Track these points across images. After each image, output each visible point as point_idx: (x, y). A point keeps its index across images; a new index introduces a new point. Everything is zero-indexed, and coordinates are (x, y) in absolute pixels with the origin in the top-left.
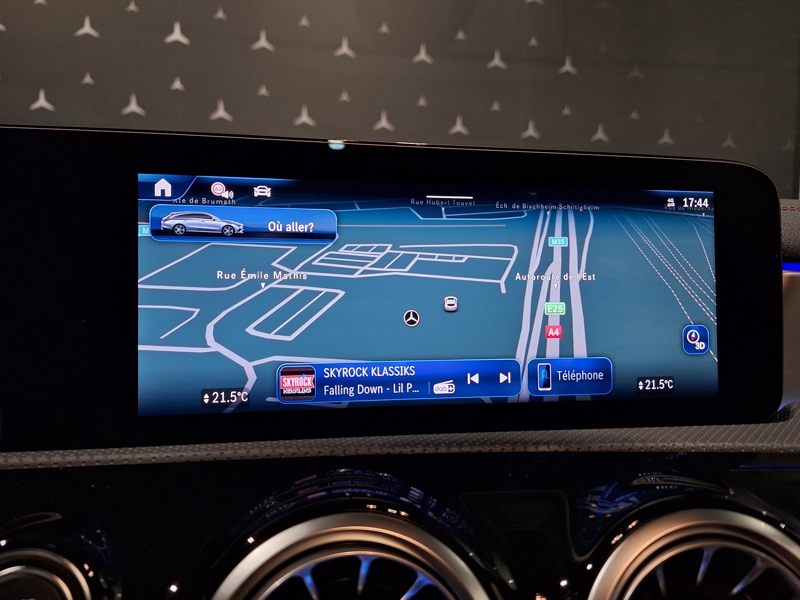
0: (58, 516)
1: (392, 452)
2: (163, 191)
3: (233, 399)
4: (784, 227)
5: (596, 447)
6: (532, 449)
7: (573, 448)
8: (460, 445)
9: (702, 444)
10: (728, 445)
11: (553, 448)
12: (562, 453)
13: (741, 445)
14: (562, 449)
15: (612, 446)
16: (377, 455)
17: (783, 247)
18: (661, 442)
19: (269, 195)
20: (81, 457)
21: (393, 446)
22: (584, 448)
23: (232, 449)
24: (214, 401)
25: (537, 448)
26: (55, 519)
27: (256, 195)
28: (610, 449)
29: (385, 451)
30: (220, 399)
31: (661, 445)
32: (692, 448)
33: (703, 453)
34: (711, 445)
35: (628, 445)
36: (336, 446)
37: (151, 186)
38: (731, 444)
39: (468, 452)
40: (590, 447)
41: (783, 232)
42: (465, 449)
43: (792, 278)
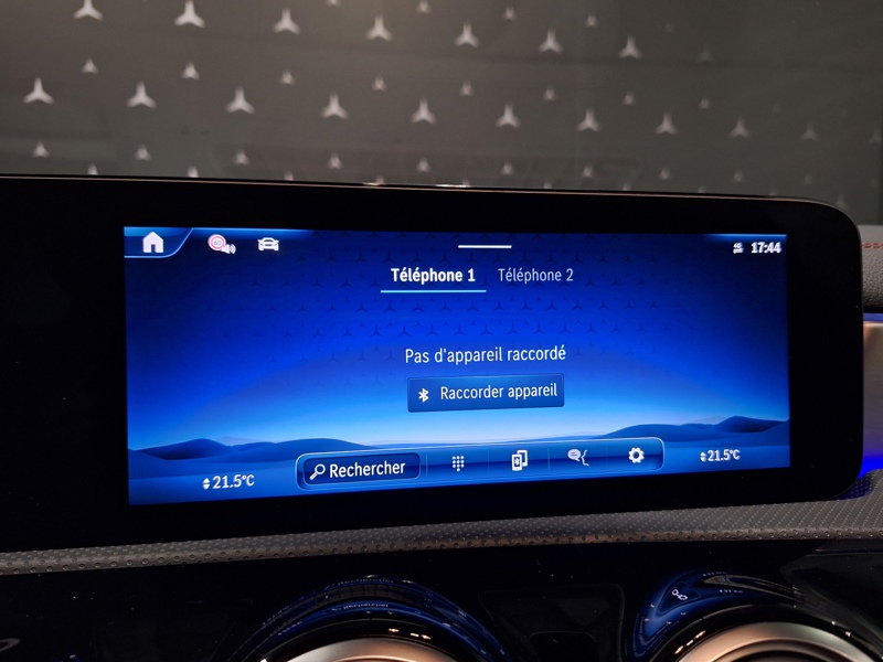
0: (13, 642)
1: (418, 547)
2: (153, 247)
3: (237, 483)
4: (865, 270)
5: (650, 536)
6: (578, 540)
7: (625, 538)
8: (497, 536)
9: (770, 530)
10: (799, 530)
11: (602, 538)
12: (612, 544)
13: (814, 530)
14: (612, 539)
15: (668, 534)
16: (401, 552)
17: (865, 295)
18: (725, 528)
19: (276, 249)
20: (46, 561)
21: (419, 540)
22: (637, 537)
23: (235, 547)
24: (215, 487)
25: (584, 539)
26: (11, 645)
27: (261, 248)
28: (667, 538)
29: (411, 546)
30: (222, 483)
31: (724, 531)
32: (759, 535)
33: (771, 541)
34: (780, 530)
35: (686, 532)
36: (354, 542)
37: (139, 241)
38: (802, 530)
39: (505, 546)
40: (644, 537)
41: (864, 276)
42: (503, 542)
43: (874, 331)
